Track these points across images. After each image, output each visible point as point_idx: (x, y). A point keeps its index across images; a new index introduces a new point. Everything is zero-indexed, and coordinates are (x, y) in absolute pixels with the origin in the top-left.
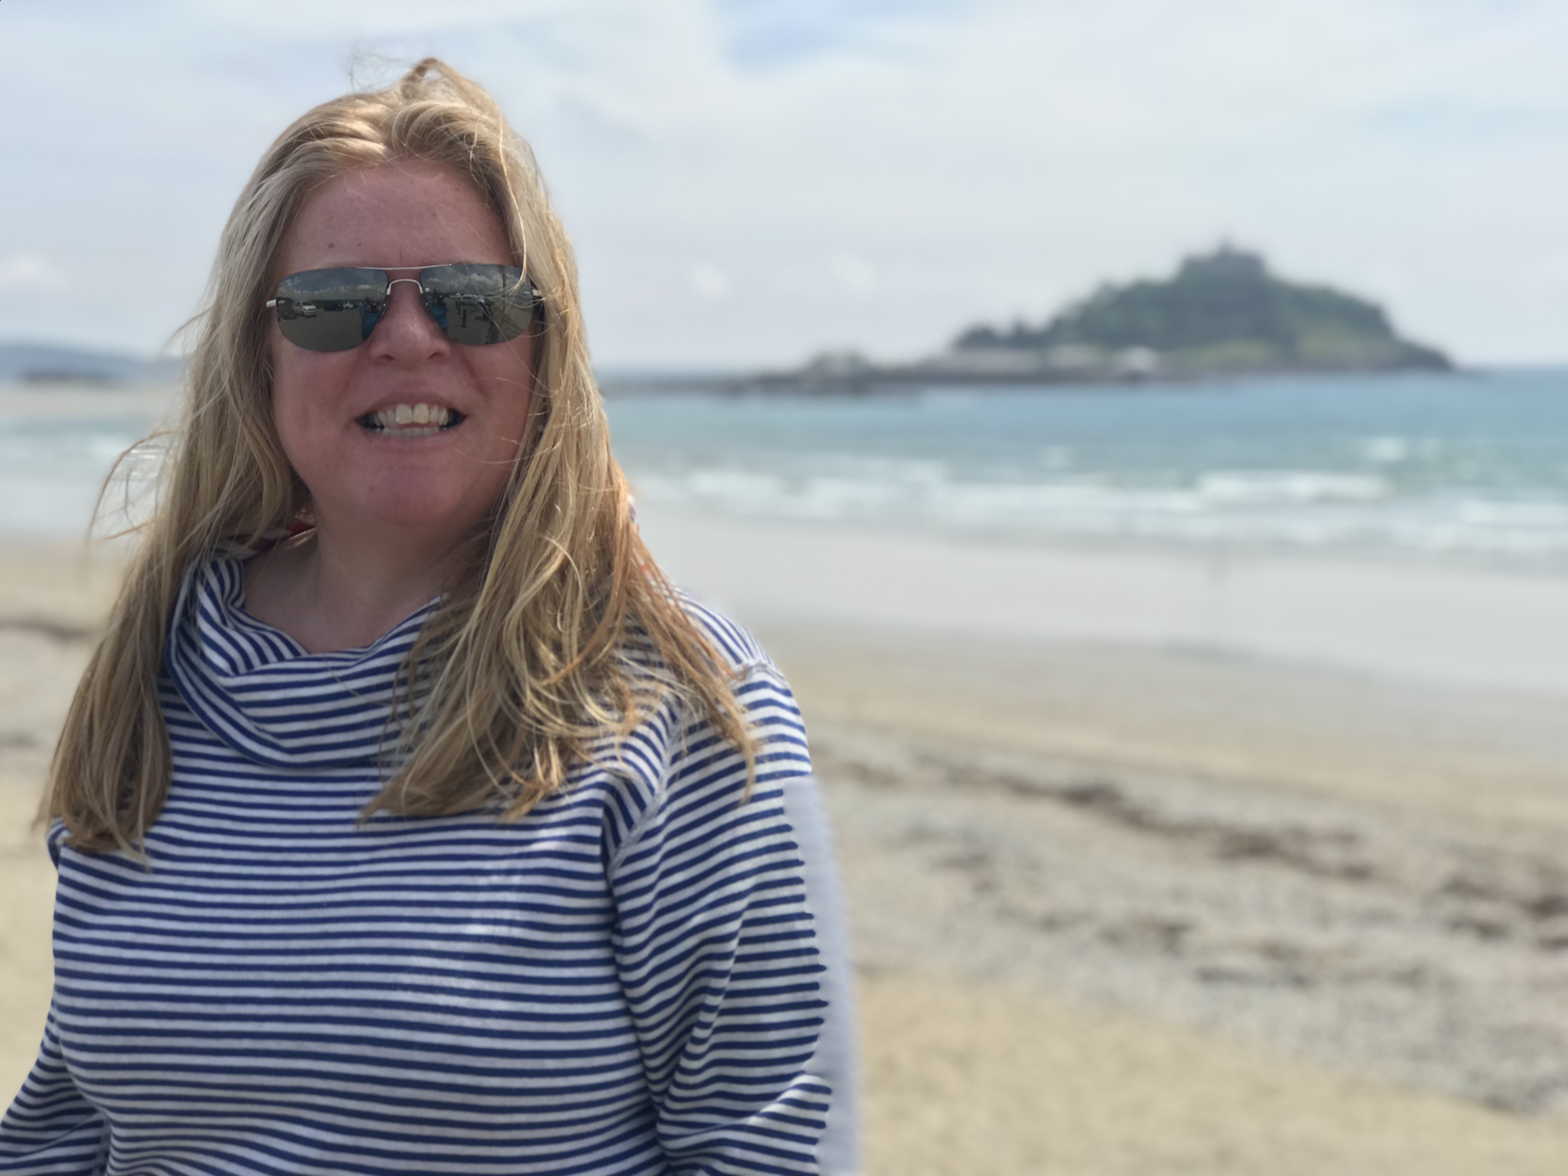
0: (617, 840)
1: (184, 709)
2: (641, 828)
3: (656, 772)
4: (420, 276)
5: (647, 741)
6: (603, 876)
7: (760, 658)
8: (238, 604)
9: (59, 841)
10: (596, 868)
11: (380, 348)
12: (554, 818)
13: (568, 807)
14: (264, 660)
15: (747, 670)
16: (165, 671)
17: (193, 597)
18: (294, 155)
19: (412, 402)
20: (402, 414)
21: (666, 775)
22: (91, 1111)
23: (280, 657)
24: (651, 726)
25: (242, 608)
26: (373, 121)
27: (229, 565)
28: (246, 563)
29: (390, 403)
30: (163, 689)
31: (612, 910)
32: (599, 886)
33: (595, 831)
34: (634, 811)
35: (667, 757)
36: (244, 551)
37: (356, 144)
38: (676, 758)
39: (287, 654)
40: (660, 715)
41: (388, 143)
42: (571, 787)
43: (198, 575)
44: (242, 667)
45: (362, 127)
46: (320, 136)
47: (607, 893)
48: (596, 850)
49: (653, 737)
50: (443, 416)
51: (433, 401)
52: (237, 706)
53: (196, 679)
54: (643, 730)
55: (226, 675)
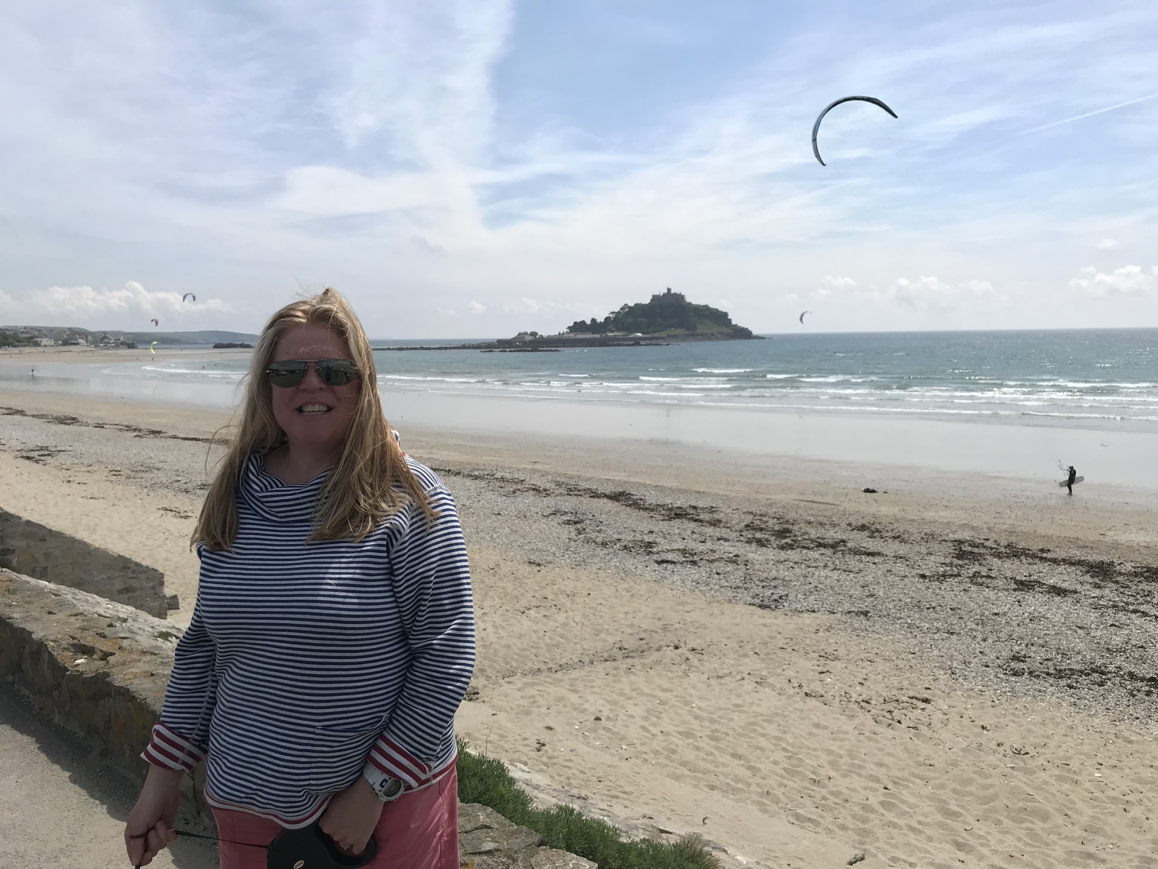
0: (393, 545)
1: (243, 504)
2: (400, 542)
3: (405, 523)
4: (316, 363)
5: (402, 513)
6: (388, 557)
7: (439, 484)
8: (263, 469)
9: (202, 549)
10: (385, 555)
11: (302, 387)
12: (371, 539)
13: (376, 535)
14: (272, 487)
15: (436, 488)
16: (237, 492)
17: (248, 467)
18: (276, 323)
19: (313, 404)
20: (310, 408)
21: (408, 524)
22: (211, 641)
23: (277, 486)
24: (404, 508)
25: (264, 471)
26: (304, 311)
27: (260, 457)
28: (265, 455)
29: (307, 404)
30: (237, 498)
31: (391, 568)
32: (386, 560)
33: (385, 543)
34: (398, 536)
35: (409, 518)
36: (265, 451)
37: (297, 320)
38: (412, 518)
39: (280, 485)
40: (407, 505)
41: (308, 319)
42: (376, 529)
43: (249, 459)
44: (264, 490)
45: (300, 314)
46: (284, 317)
47: (389, 563)
48: (385, 549)
49: (404, 512)
50: (325, 408)
51: (320, 403)
52: (262, 503)
53: (249, 495)
54: (402, 510)
55: (259, 492)
